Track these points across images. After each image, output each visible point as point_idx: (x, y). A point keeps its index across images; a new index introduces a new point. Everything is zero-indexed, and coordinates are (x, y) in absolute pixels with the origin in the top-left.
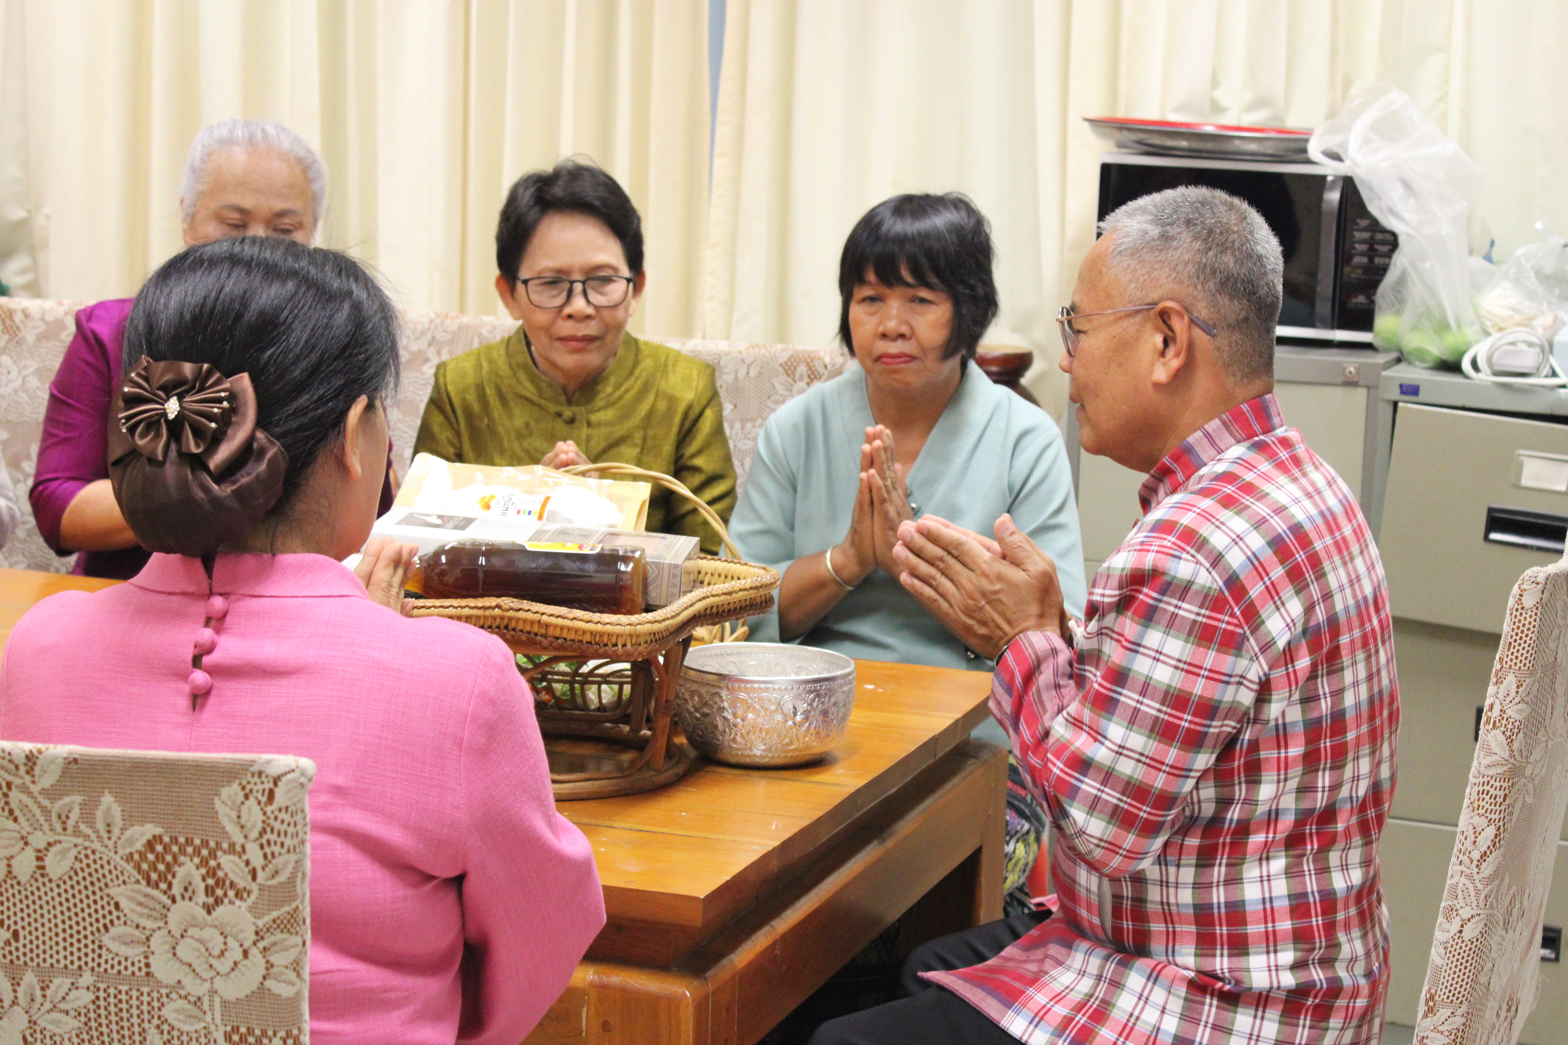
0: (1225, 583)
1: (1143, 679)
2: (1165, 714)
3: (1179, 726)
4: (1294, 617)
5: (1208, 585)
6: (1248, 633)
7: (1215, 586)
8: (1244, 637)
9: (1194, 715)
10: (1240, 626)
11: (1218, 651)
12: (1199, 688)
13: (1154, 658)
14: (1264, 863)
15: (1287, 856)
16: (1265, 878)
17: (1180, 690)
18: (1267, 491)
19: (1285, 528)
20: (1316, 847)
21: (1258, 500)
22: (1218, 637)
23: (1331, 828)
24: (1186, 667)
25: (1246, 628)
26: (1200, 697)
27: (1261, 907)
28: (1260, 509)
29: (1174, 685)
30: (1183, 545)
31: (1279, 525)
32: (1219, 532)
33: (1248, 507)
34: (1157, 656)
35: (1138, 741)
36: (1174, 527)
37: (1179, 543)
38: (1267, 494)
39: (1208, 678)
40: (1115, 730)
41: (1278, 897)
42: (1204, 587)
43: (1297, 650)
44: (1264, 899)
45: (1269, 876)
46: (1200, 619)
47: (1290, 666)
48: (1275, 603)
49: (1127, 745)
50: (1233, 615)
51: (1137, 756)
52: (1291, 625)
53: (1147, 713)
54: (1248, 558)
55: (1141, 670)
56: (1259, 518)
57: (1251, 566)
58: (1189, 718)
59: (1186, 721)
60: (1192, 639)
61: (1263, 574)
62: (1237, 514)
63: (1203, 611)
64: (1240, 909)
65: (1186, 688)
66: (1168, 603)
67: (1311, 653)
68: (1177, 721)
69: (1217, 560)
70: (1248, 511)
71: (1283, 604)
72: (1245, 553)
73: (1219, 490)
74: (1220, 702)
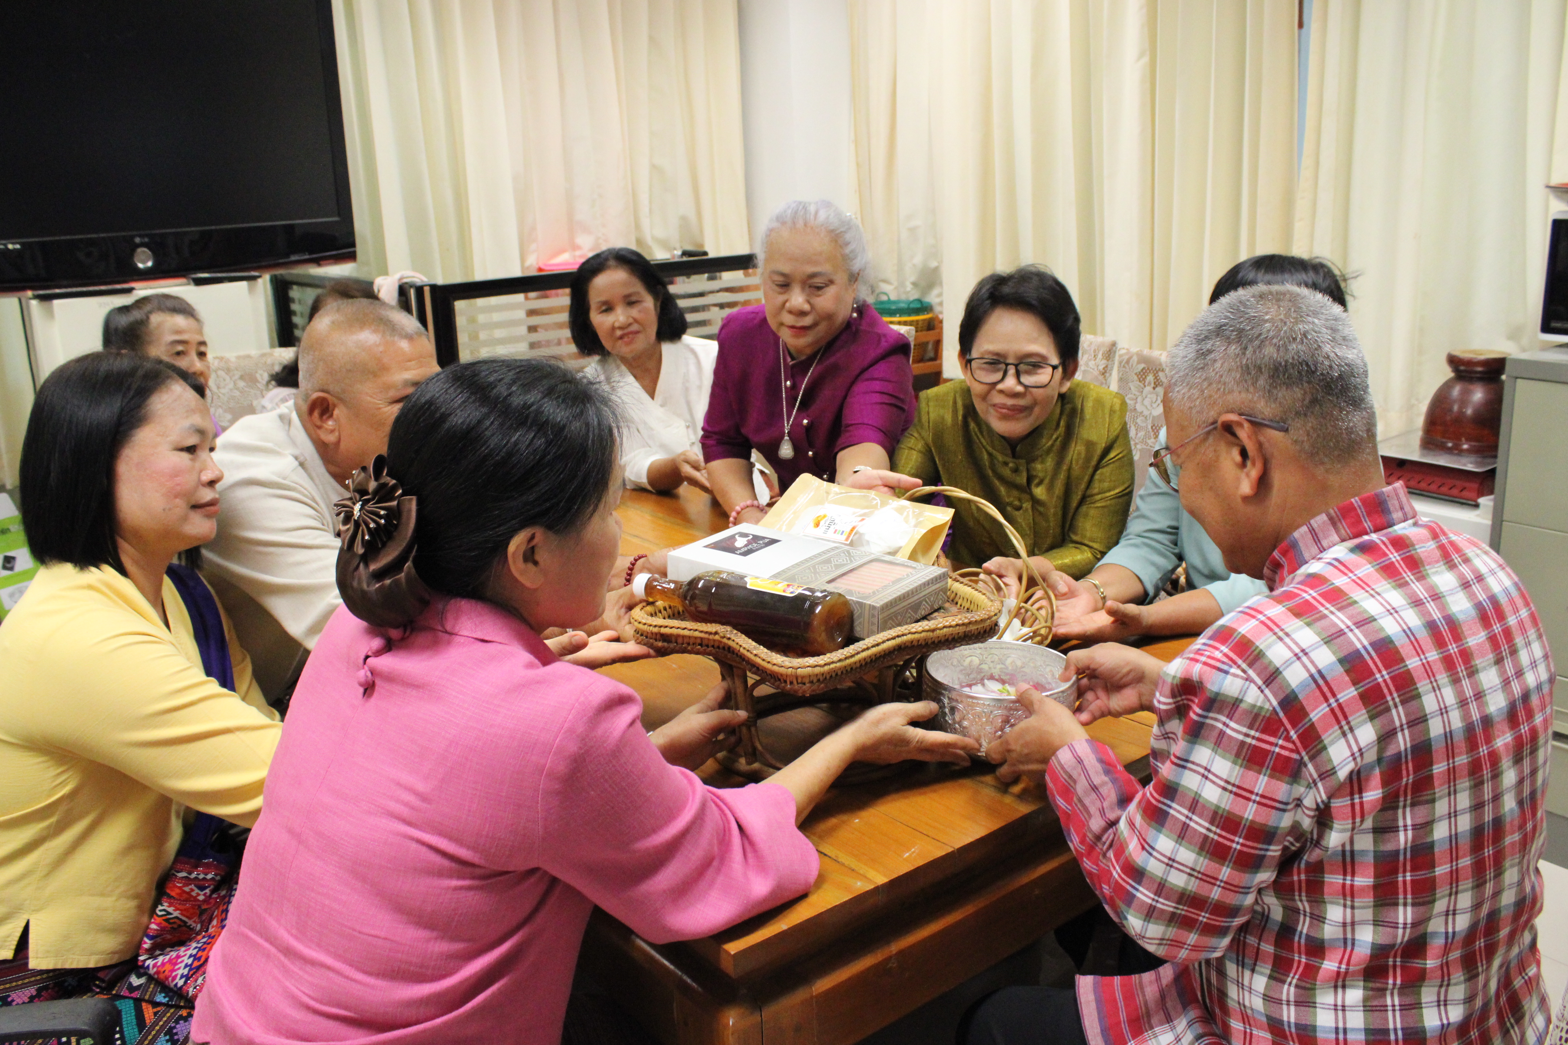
0: (1281, 704)
1: (1193, 796)
2: (1215, 834)
3: (1230, 848)
4: (1363, 744)
5: (1259, 704)
6: (1306, 758)
7: (1267, 706)
8: (1301, 764)
9: (1246, 838)
10: (1298, 752)
11: (1271, 776)
12: (1250, 812)
13: (1203, 776)
14: (1340, 991)
15: (1365, 988)
16: (1339, 1008)
17: (1229, 812)
18: (1356, 598)
19: (1366, 643)
20: (1399, 982)
21: (1339, 609)
22: (1270, 761)
23: (1417, 963)
24: (1234, 789)
25: (1304, 753)
26: (1252, 822)
27: (1333, 1036)
28: (1340, 619)
29: (1223, 806)
30: (1234, 657)
31: (1359, 640)
32: (1280, 644)
33: (1325, 617)
34: (1206, 773)
35: (1187, 856)
36: (1231, 636)
37: (1231, 655)
38: (1356, 602)
39: (1259, 803)
40: (1164, 843)
41: (1353, 1030)
42: (1254, 706)
43: (1368, 779)
44: (1337, 1029)
45: (1343, 1006)
46: (1249, 740)
47: (1356, 796)
48: (1341, 728)
49: (1178, 859)
50: (1288, 739)
51: (1188, 870)
52: (1357, 754)
53: (1195, 830)
54: (1312, 676)
55: (1190, 786)
56: (1333, 630)
57: (1314, 686)
58: (1241, 841)
59: (1237, 843)
60: (1240, 761)
61: (1329, 695)
62: (1308, 625)
63: (1252, 733)
64: (1311, 1034)
65: (1237, 811)
66: (1216, 720)
67: (1385, 783)
68: (1228, 843)
69: (1272, 677)
70: (1323, 623)
71: (1351, 730)
72: (1308, 670)
73: (1298, 595)
74: (1277, 828)
